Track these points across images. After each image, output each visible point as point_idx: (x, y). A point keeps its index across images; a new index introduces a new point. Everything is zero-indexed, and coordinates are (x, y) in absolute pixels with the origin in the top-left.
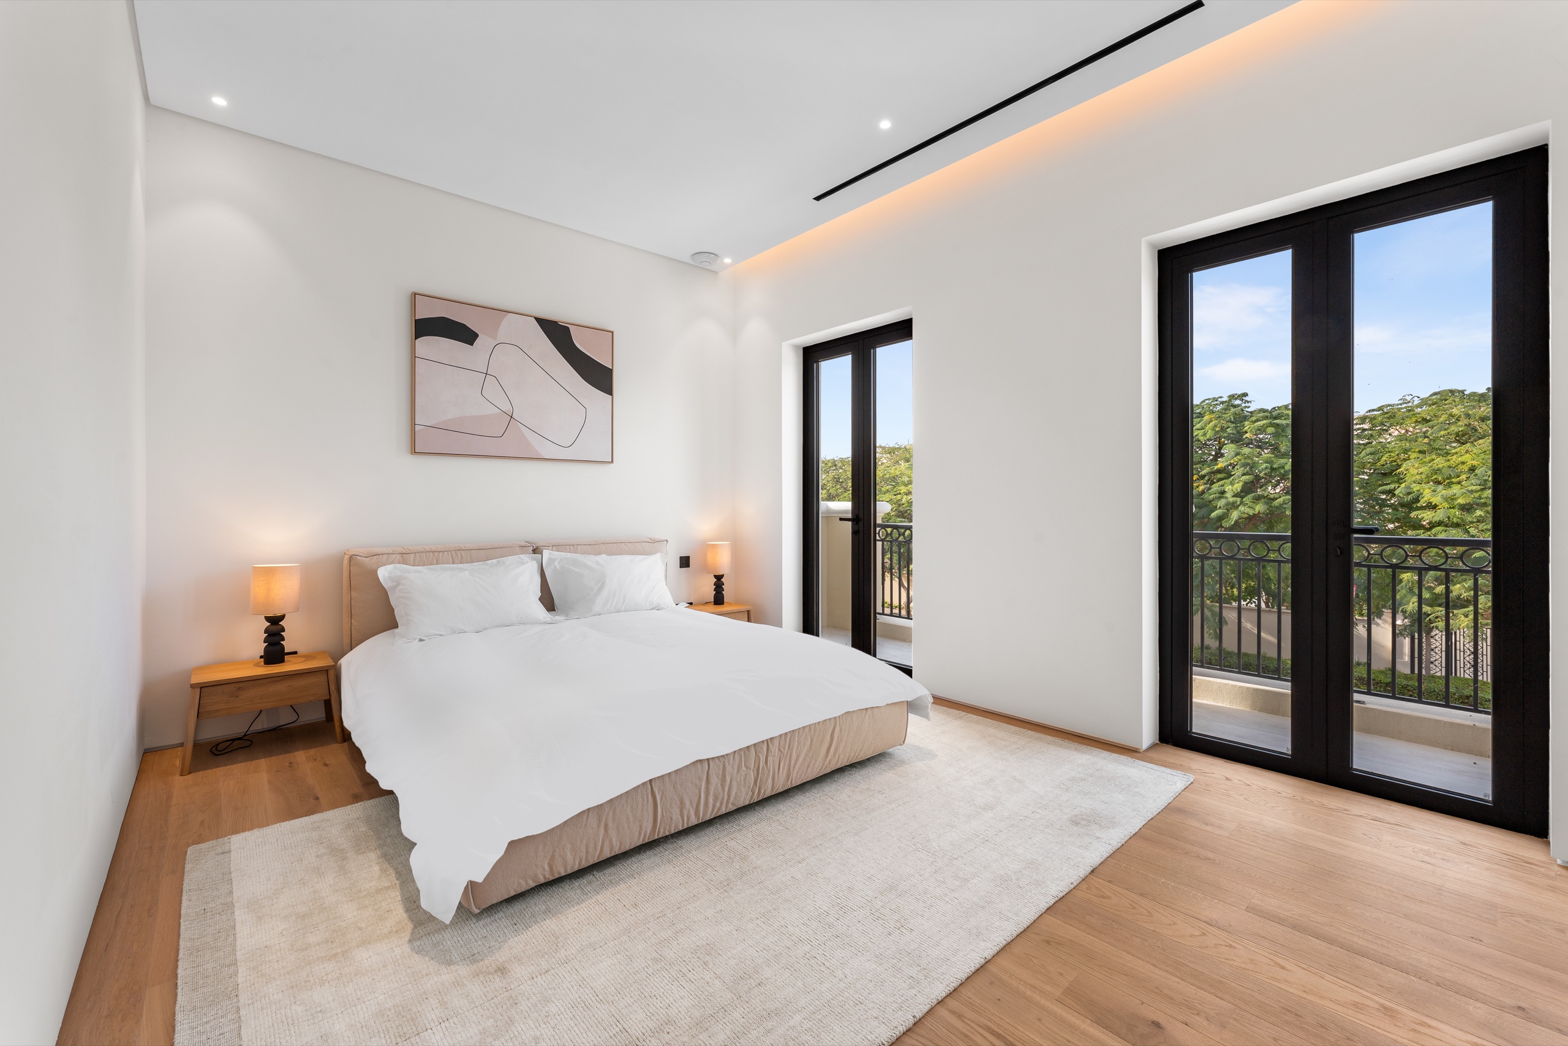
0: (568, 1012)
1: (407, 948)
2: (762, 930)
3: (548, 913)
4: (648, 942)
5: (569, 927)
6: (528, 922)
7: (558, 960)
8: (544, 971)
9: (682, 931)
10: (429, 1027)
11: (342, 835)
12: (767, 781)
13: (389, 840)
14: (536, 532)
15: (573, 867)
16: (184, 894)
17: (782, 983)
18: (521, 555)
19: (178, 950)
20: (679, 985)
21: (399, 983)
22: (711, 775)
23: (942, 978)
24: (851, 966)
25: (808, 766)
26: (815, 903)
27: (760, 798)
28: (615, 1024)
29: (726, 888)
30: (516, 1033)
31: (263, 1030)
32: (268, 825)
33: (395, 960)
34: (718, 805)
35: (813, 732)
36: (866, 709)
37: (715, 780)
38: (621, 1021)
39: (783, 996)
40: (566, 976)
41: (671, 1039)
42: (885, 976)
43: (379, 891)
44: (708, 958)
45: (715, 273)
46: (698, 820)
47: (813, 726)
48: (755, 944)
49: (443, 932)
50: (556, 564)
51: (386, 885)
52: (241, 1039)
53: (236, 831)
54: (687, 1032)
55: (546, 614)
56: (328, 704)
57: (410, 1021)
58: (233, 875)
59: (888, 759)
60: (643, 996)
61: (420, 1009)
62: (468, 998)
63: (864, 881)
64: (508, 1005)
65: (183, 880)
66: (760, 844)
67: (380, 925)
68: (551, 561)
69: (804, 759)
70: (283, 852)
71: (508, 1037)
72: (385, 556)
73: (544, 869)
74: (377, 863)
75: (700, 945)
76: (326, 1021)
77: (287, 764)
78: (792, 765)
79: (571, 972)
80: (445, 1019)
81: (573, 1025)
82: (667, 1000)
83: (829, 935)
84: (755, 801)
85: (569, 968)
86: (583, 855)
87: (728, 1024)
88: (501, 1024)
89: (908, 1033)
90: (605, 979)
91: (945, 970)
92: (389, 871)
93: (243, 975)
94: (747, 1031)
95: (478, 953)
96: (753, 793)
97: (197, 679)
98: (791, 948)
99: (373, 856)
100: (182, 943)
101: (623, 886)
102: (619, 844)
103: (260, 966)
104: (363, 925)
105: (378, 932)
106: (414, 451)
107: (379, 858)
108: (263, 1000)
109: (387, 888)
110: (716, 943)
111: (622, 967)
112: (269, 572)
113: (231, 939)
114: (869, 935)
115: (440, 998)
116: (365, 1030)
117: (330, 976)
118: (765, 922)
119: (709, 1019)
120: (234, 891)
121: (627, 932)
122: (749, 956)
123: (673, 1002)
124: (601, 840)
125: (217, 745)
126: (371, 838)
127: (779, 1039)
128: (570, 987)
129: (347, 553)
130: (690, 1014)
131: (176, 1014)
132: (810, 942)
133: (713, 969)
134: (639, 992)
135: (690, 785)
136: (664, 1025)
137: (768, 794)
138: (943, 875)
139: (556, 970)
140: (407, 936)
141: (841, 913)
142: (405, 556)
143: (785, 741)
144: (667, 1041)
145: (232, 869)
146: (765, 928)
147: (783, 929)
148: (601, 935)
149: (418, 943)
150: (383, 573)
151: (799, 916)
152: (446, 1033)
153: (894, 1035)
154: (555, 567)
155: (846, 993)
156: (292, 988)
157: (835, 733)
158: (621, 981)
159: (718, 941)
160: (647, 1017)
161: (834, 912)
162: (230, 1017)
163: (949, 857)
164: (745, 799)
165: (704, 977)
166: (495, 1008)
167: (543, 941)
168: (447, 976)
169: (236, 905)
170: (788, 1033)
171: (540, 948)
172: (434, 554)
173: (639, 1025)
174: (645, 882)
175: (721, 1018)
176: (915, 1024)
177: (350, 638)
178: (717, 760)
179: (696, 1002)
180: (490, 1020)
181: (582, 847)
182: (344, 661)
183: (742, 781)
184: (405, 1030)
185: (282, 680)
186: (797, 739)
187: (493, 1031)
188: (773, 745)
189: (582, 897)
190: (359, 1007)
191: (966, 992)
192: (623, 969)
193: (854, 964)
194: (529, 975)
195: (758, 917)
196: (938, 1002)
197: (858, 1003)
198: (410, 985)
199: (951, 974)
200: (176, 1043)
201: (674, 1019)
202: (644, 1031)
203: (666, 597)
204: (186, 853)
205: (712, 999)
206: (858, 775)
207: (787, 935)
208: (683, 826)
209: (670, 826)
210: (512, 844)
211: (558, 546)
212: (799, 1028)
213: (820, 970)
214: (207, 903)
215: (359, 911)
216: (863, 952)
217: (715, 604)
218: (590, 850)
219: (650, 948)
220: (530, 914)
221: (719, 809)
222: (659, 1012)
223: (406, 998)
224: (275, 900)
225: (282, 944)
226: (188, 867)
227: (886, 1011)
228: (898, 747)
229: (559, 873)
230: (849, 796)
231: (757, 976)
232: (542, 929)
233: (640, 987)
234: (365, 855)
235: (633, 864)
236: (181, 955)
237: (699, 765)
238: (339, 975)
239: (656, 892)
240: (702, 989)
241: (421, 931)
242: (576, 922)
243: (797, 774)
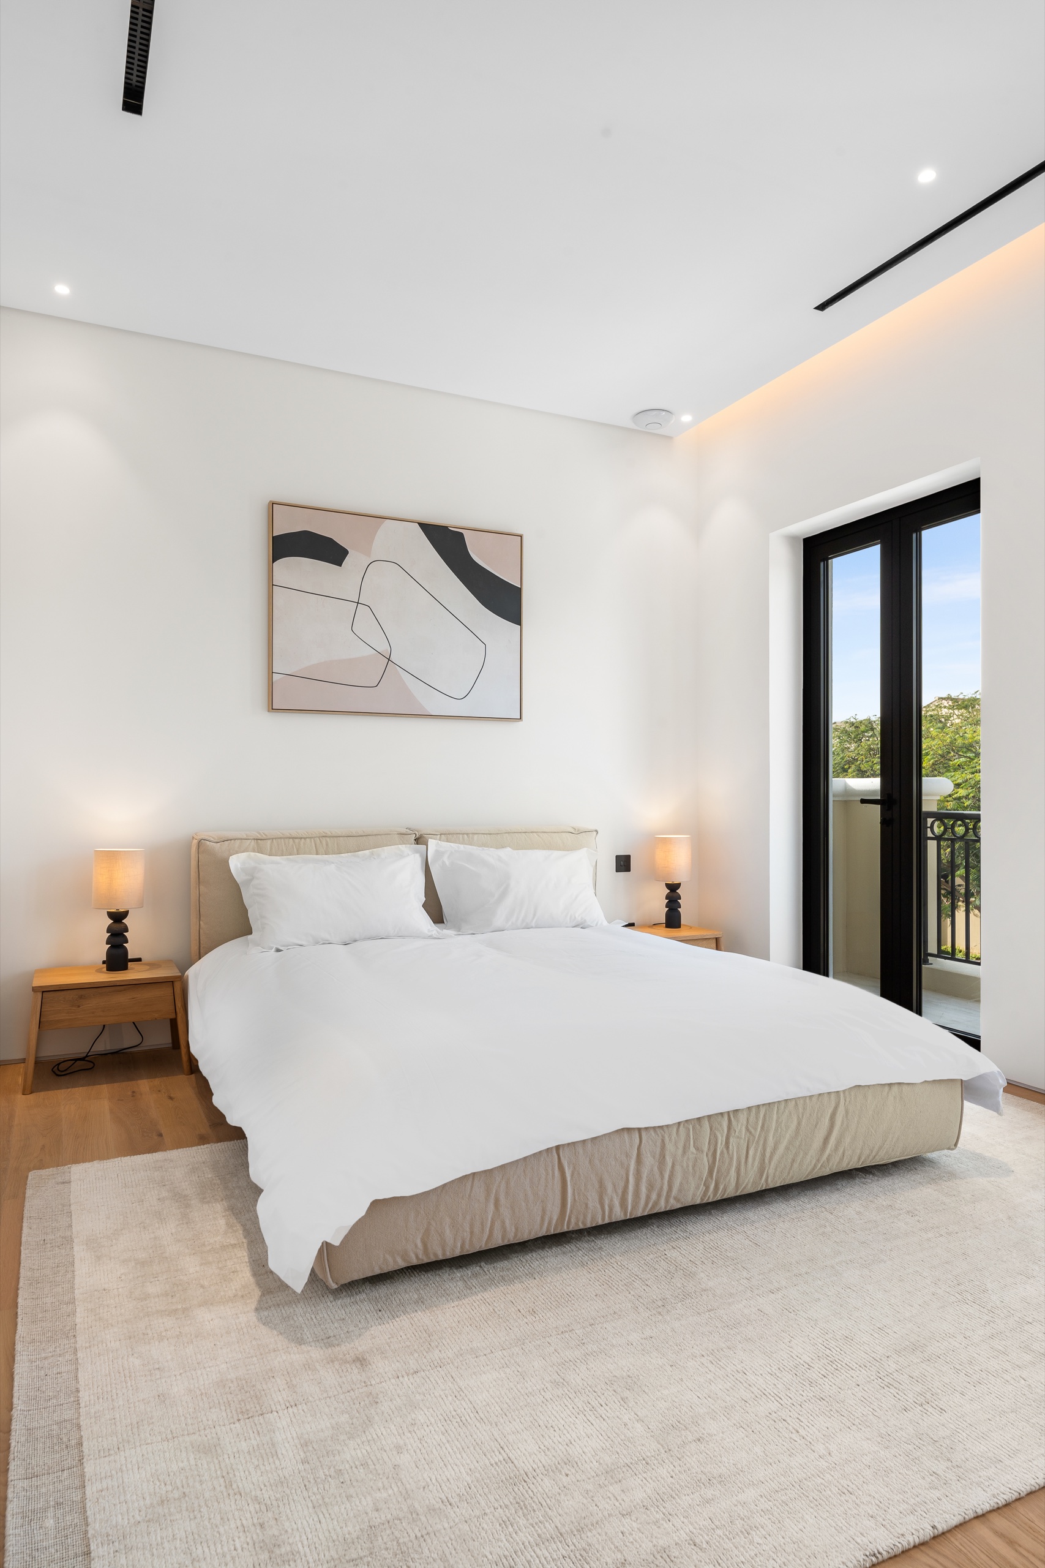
0: (440, 1425)
1: (252, 1317)
2: (709, 1372)
3: (420, 1303)
4: (548, 1360)
5: (446, 1325)
6: (396, 1311)
7: (430, 1361)
8: (412, 1371)
9: (595, 1354)
10: (274, 1409)
11: (186, 1179)
12: (728, 1173)
13: (237, 1192)
14: (420, 818)
15: (454, 1251)
16: (25, 1220)
17: (733, 1444)
18: (400, 846)
19: (19, 1278)
20: (586, 1420)
21: (243, 1354)
22: (644, 1153)
23: (987, 1484)
24: (840, 1442)
25: (793, 1161)
26: (791, 1349)
27: (718, 1197)
28: (498, 1450)
29: (660, 1310)
30: (375, 1436)
31: (99, 1377)
32: (109, 1159)
33: (239, 1327)
34: (654, 1197)
35: (801, 1110)
36: (890, 1085)
37: (649, 1161)
38: (506, 1449)
39: (731, 1461)
40: (439, 1382)
41: (571, 1482)
42: (892, 1464)
43: (224, 1248)
44: (627, 1393)
45: (669, 438)
46: (626, 1214)
47: (802, 1101)
48: (697, 1388)
49: (294, 1306)
50: (445, 859)
51: (233, 1242)
52: (78, 1382)
53: (76, 1161)
54: (592, 1479)
55: (431, 926)
56: (174, 1023)
57: (254, 1398)
58: (73, 1207)
59: (927, 1169)
60: (536, 1424)
61: (265, 1387)
62: (320, 1385)
63: (872, 1332)
64: (367, 1402)
65: (24, 1206)
66: (715, 1260)
67: (224, 1286)
68: (439, 854)
69: (787, 1148)
70: (124, 1190)
71: (365, 1439)
72: (238, 842)
73: (416, 1246)
74: (223, 1216)
75: (618, 1376)
76: (163, 1381)
77: (130, 1093)
78: (768, 1155)
79: (446, 1378)
80: (293, 1404)
81: (445, 1441)
82: (568, 1435)
83: (808, 1394)
84: (710, 1200)
85: (443, 1373)
86: (467, 1235)
87: (651, 1481)
88: (358, 1423)
89: (922, 1548)
90: (488, 1395)
91: (993, 1475)
92: (236, 1226)
93: (81, 1316)
94: (677, 1495)
95: (334, 1336)
96: (707, 1188)
97: (38, 982)
98: (750, 1402)
99: (219, 1207)
100: (22, 1271)
101: (518, 1286)
102: (514, 1230)
103: (98, 1309)
104: (206, 1283)
105: (222, 1293)
106: (272, 708)
107: (225, 1210)
108: (100, 1345)
109: (234, 1246)
110: (641, 1377)
111: (511, 1384)
112: (111, 857)
113: (69, 1276)
114: (872, 1406)
115: (288, 1379)
116: (204, 1398)
117: (169, 1333)
118: (713, 1362)
119: (624, 1469)
120: (74, 1224)
121: (520, 1343)
122: (687, 1402)
123: (577, 1439)
124: (490, 1219)
125: (59, 1064)
126: (217, 1186)
127: (722, 1513)
128: (444, 1396)
129: (195, 837)
130: (598, 1457)
131: (16, 1343)
132: (778, 1399)
133: (633, 1409)
134: (531, 1419)
135: (614, 1163)
136: (563, 1464)
137: (731, 1192)
138: (1004, 1342)
139: (427, 1373)
140: (253, 1303)
141: (829, 1368)
142: (261, 842)
143: (757, 1118)
144: (565, 1485)
145: (72, 1201)
146: (712, 1370)
147: (740, 1375)
148: (486, 1341)
149: (266, 1313)
150: (236, 863)
151: (764, 1362)
152: (293, 1419)
153: (899, 1545)
154: (443, 862)
155: (828, 1476)
156: (130, 1338)
157: (838, 1115)
158: (508, 1401)
159: (645, 1375)
160: (541, 1450)
161: (820, 1367)
162: (67, 1357)
163: (1017, 1319)
164: (694, 1195)
165: (620, 1416)
166: (351, 1403)
167: (413, 1336)
168: (297, 1356)
169: (75, 1240)
170: (736, 1508)
171: (408, 1343)
172: (294, 841)
173: (528, 1457)
174: (549, 1285)
175: (641, 1472)
176: (935, 1538)
177: (198, 944)
178: (652, 1132)
179: (608, 1445)
180: (344, 1415)
181: (465, 1224)
182: (191, 972)
183: (691, 1168)
184: (248, 1407)
185: (125, 990)
186: (775, 1117)
187: (348, 1428)
188: (738, 1121)
189: (465, 1291)
190: (199, 1372)
191: (1024, 1512)
192: (513, 1387)
193: (843, 1440)
194: (394, 1373)
195: (703, 1353)
196: (975, 1515)
197: (846, 1491)
198: (255, 1359)
199: (1003, 1482)
200: (15, 1373)
201: (576, 1459)
202: (535, 1466)
203: (596, 912)
204: (27, 1177)
205: (630, 1445)
206: (876, 1186)
207: (745, 1384)
208: (603, 1218)
209: (585, 1217)
210: (375, 1204)
211: (447, 835)
212: (753, 1507)
213: (791, 1438)
214: (46, 1234)
215: (202, 1267)
216: (859, 1426)
217: (667, 927)
218: (476, 1230)
219: (550, 1368)
220: (398, 1302)
221: (656, 1203)
222: (556, 1448)
223: (250, 1372)
224: (114, 1241)
225: (120, 1290)
226: (29, 1193)
227: (890, 1511)
228: (946, 1152)
229: (435, 1255)
230: (859, 1213)
231: (696, 1429)
232: (413, 1322)
233: (532, 1412)
234: (210, 1205)
235: (535, 1260)
236: (21, 1284)
237: (626, 1136)
238: (178, 1333)
239: (563, 1300)
240: (617, 1431)
241: (269, 1300)
242: (455, 1320)
243: (776, 1170)
